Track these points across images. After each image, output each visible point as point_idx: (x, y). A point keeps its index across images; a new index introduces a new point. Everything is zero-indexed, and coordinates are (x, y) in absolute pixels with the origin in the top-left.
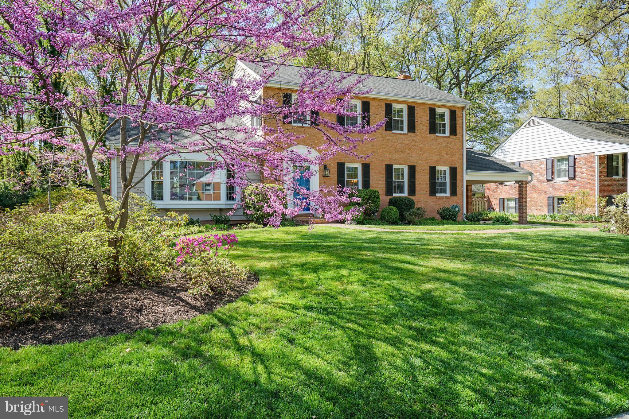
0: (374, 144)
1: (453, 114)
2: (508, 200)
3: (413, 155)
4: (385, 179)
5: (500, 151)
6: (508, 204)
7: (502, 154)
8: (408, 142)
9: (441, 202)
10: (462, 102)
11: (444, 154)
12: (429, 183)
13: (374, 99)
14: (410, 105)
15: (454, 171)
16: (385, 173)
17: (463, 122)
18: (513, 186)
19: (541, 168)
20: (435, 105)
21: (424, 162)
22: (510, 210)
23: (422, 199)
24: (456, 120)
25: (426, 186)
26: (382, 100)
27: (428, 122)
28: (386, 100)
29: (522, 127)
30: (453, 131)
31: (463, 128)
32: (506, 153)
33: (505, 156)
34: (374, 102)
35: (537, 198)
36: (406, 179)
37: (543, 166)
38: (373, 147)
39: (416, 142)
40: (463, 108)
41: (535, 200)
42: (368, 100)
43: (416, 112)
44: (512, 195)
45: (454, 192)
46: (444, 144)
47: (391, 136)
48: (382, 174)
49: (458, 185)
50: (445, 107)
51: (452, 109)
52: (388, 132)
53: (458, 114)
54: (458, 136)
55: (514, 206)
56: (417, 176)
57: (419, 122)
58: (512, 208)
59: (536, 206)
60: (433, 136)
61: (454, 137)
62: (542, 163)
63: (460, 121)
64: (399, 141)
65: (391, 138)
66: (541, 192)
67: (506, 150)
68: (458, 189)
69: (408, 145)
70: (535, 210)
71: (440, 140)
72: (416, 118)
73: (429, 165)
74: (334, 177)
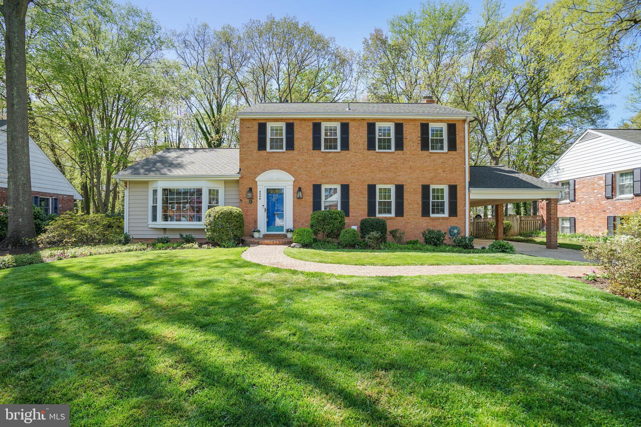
0: (354, 165)
1: (452, 128)
2: (563, 220)
3: (401, 173)
4: (366, 199)
5: (554, 169)
6: (563, 224)
7: (556, 172)
8: (395, 161)
9: (436, 223)
10: (463, 114)
11: (440, 171)
12: (420, 202)
13: (354, 120)
14: (397, 122)
15: (453, 189)
16: (367, 193)
17: (464, 136)
18: (568, 205)
19: (599, 185)
20: (428, 120)
21: (414, 181)
22: (565, 230)
23: (412, 220)
24: (455, 135)
25: (417, 206)
26: (363, 119)
27: (420, 139)
28: (368, 119)
29: (577, 142)
30: (453, 146)
31: (465, 142)
32: (559, 171)
33: (559, 174)
34: (354, 122)
35: (594, 218)
36: (393, 199)
37: (602, 182)
38: (353, 168)
39: (404, 160)
40: (464, 121)
41: (592, 219)
42: (347, 121)
43: (404, 129)
44: (567, 214)
45: (453, 212)
46: (440, 161)
47: (375, 156)
48: (364, 194)
49: (458, 204)
50: (441, 121)
51: (451, 122)
52: (371, 152)
53: (458, 127)
54: (458, 151)
55: (569, 226)
56: (406, 196)
57: (409, 139)
58: (567, 228)
59: (593, 226)
60: (426, 153)
61: (454, 152)
62: (601, 179)
63: (462, 134)
64: (384, 161)
65: (374, 157)
66: (599, 210)
67: (560, 168)
68: (458, 209)
69: (395, 163)
70: (592, 231)
71: (436, 157)
72: (404, 135)
73: (421, 184)
74: (309, 198)
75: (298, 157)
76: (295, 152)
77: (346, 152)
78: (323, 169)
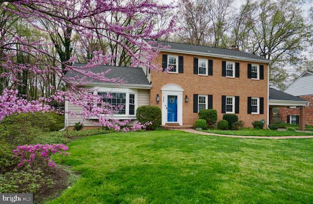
0: (215, 84)
2: (292, 117)
3: (238, 90)
8: (235, 83)
9: (254, 117)
11: (256, 90)
12: (247, 106)
14: (236, 62)
15: (262, 100)
18: (295, 109)
20: (251, 62)
21: (244, 94)
23: (243, 115)
24: (263, 71)
26: (220, 59)
27: (247, 72)
30: (262, 77)
34: (214, 59)
36: (234, 104)
40: (267, 64)
43: (240, 66)
44: (294, 113)
45: (262, 112)
46: (256, 84)
48: (220, 101)
49: (264, 107)
50: (257, 63)
51: (261, 64)
52: (223, 77)
53: (265, 68)
54: (264, 80)
55: (296, 120)
56: (240, 102)
57: (242, 71)
59: (308, 121)
60: (250, 79)
61: (262, 80)
63: (266, 71)
64: (230, 82)
65: (225, 80)
68: (264, 110)
71: (254, 82)
72: (240, 69)
73: (247, 96)
74: (191, 102)
75: (186, 77)
76: (184, 74)
77: (211, 76)
78: (199, 85)
